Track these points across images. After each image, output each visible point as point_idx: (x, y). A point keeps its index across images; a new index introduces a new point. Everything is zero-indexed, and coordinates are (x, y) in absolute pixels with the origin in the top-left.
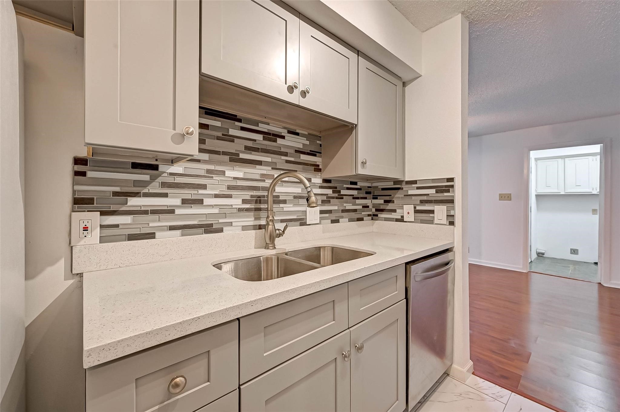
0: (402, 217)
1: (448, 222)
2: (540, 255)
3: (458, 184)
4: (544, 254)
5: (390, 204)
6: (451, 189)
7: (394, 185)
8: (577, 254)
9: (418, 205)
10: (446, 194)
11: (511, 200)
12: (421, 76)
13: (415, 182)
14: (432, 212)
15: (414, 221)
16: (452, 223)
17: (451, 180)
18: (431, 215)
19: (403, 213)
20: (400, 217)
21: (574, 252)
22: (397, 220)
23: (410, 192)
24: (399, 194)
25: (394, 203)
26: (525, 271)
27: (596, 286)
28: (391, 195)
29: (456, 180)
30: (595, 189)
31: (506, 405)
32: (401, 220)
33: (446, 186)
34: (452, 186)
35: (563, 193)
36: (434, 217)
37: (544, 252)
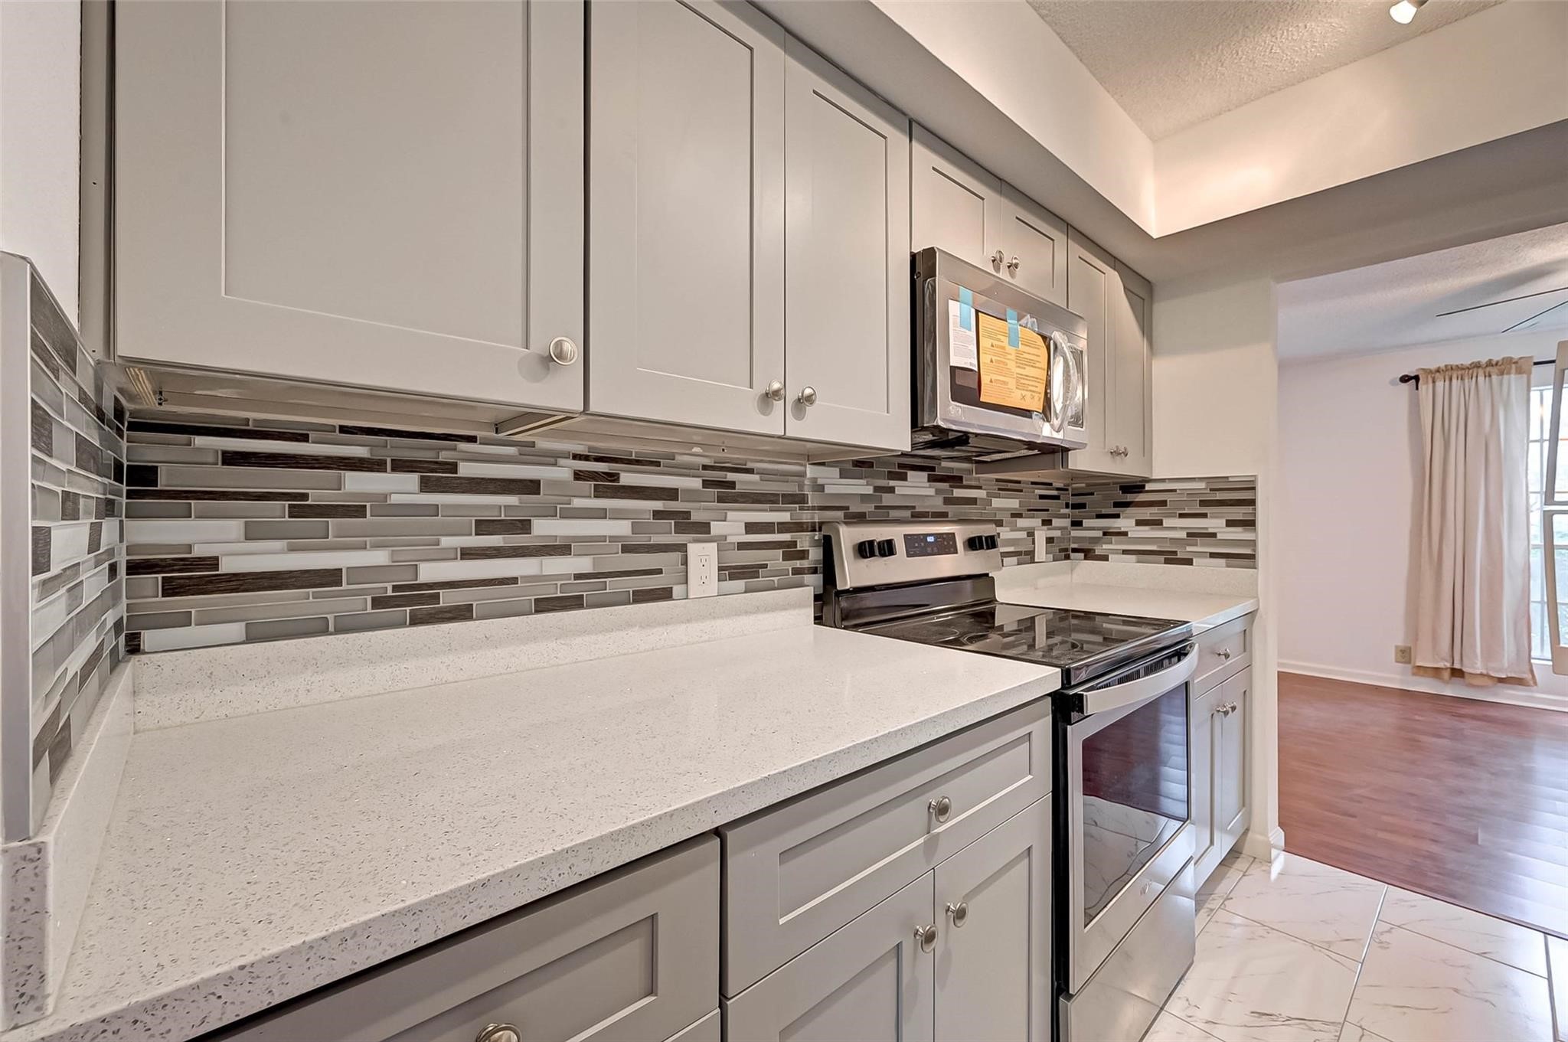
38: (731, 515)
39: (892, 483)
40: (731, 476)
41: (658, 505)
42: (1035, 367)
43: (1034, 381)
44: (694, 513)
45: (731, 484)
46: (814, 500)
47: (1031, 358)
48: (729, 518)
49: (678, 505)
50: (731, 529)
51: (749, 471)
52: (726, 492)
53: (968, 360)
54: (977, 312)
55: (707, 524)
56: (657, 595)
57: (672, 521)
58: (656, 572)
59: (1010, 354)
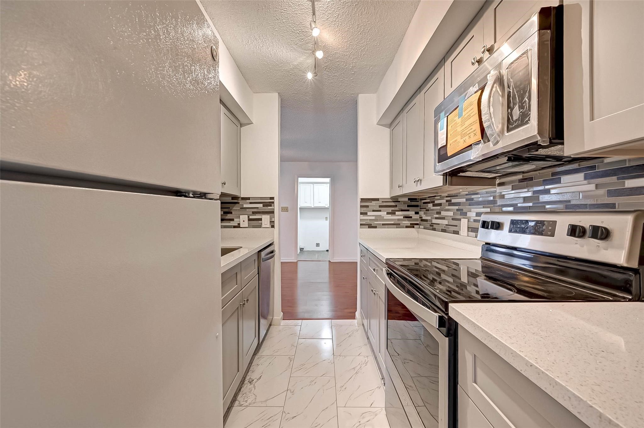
0: (239, 224)
1: (271, 226)
2: (302, 249)
3: (276, 201)
4: (303, 249)
5: (229, 215)
6: (272, 205)
7: (232, 199)
9: (251, 215)
10: (269, 208)
11: (288, 212)
12: (253, 123)
13: (249, 199)
14: (261, 219)
15: (247, 226)
16: (273, 226)
17: (273, 198)
18: (260, 222)
19: (240, 222)
20: (237, 225)
21: (318, 245)
22: (235, 227)
23: (245, 206)
24: (236, 207)
25: (232, 214)
26: (295, 261)
27: (328, 262)
28: (229, 208)
29: (275, 198)
31: (301, 326)
32: (238, 226)
33: (270, 202)
34: (273, 203)
35: (313, 207)
36: (262, 223)
37: (303, 247)
38: (472, 210)
39: (547, 187)
40: (473, 197)
41: (457, 207)
42: (470, 118)
43: (470, 127)
44: (464, 209)
45: (472, 199)
46: (500, 202)
47: (468, 115)
48: (472, 211)
49: (461, 207)
50: (472, 215)
51: (477, 194)
52: (471, 202)
53: (442, 142)
54: (447, 116)
55: (467, 213)
56: (457, 233)
57: (459, 212)
58: (456, 226)
59: (459, 123)
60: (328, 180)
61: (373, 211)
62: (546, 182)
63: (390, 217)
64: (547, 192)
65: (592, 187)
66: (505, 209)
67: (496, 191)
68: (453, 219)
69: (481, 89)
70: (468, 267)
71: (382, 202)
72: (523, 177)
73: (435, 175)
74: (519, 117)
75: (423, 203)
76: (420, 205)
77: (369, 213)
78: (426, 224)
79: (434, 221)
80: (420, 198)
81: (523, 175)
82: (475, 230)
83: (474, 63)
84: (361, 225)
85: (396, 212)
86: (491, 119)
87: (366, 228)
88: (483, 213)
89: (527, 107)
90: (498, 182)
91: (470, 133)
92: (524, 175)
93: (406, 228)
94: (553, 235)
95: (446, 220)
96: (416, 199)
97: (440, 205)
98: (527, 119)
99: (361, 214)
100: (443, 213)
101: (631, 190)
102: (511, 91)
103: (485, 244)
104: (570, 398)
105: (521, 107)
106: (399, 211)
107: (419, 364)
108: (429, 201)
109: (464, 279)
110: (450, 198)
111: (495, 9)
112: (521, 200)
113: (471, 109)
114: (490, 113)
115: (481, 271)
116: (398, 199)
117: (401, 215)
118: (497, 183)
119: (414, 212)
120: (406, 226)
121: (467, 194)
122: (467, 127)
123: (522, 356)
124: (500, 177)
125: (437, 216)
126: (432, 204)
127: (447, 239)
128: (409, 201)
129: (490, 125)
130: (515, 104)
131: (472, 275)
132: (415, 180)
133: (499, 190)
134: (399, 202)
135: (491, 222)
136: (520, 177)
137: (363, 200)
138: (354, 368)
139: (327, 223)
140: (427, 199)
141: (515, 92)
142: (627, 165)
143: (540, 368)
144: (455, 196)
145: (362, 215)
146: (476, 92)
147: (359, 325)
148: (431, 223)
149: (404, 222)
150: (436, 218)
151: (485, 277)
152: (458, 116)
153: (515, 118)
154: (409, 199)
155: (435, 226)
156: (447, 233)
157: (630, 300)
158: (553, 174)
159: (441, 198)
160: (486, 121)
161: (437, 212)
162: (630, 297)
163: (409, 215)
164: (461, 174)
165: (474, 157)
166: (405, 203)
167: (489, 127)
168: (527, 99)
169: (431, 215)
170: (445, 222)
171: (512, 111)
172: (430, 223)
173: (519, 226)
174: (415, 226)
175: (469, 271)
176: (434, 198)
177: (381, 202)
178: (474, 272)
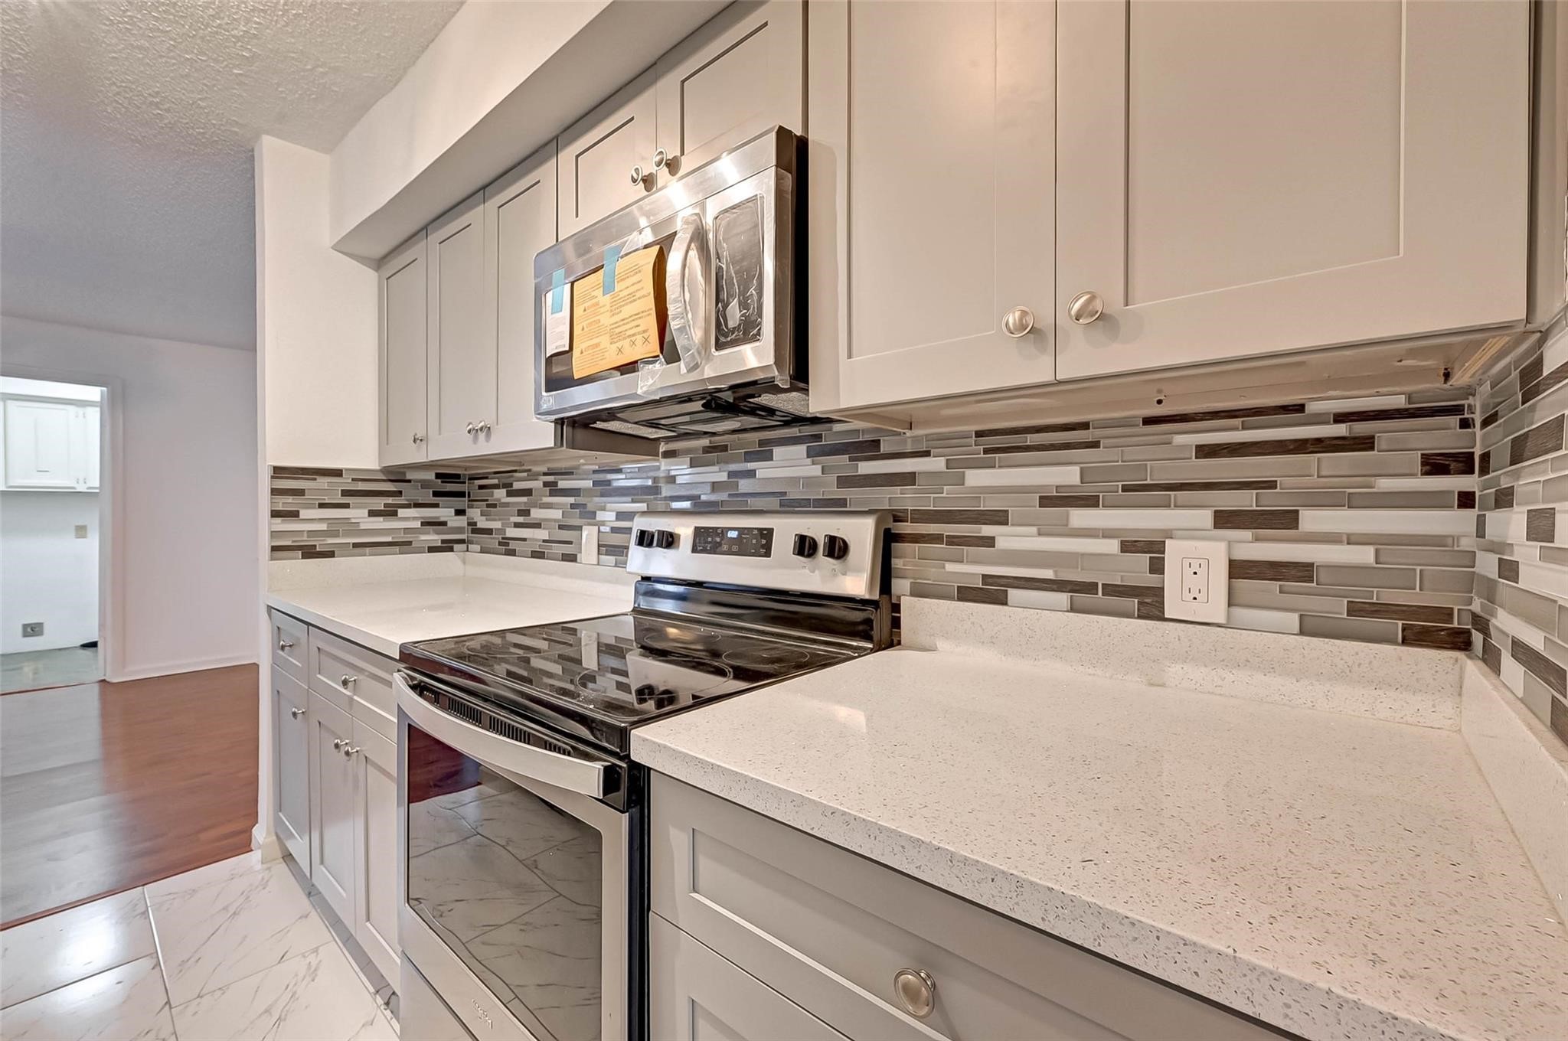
8: (41, 633)
21: (32, 630)
30: (81, 481)
38: (608, 506)
39: (751, 466)
40: (610, 476)
41: (572, 500)
42: (635, 300)
43: (633, 320)
44: (589, 505)
45: (609, 482)
46: (666, 491)
47: (630, 292)
48: (607, 508)
49: (580, 500)
50: (608, 517)
51: (619, 471)
52: (604, 488)
53: (556, 342)
54: (572, 283)
55: (595, 513)
56: (571, 558)
57: (578, 510)
58: (570, 543)
59: (604, 306)
60: (94, 393)
61: (322, 506)
62: (750, 456)
63: (379, 523)
64: (751, 474)
65: (816, 470)
66: (676, 505)
67: (658, 468)
68: (561, 527)
69: (658, 244)
70: (598, 634)
71: (353, 480)
72: (710, 442)
73: (538, 419)
74: (740, 325)
75: (477, 487)
76: (469, 493)
77: (304, 514)
78: (490, 540)
79: (512, 532)
80: (469, 475)
81: (710, 438)
82: (619, 551)
83: (637, 180)
84: (274, 549)
85: (400, 511)
86: (687, 315)
87: (295, 559)
88: (638, 512)
89: (754, 308)
90: (664, 449)
91: (634, 335)
92: (713, 439)
93: (429, 552)
94: (768, 554)
95: (544, 529)
96: (458, 476)
97: (528, 492)
98: (755, 331)
99: (275, 514)
100: (536, 514)
101: (865, 479)
102: (724, 266)
103: (640, 579)
104: (903, 847)
105: (744, 305)
106: (410, 508)
107: (481, 900)
108: (496, 481)
109: (590, 660)
110: (553, 477)
111: (683, 82)
112: (708, 488)
113: (635, 281)
114: (685, 301)
115: (634, 639)
116: (404, 474)
117: (415, 518)
118: (661, 450)
119: (453, 510)
120: (428, 547)
121: (597, 471)
122: (627, 319)
123: (814, 800)
124: (667, 439)
125: (521, 519)
126: (504, 491)
127: (548, 574)
128: (439, 481)
129: (684, 327)
130: (730, 296)
131: (612, 650)
132: (471, 426)
133: (665, 465)
134: (409, 481)
135: (658, 533)
136: (705, 442)
137: (279, 472)
138: (267, 1011)
139: (91, 546)
140: (490, 476)
141: (733, 272)
142: (861, 440)
143: (849, 811)
144: (568, 473)
145: (278, 520)
146: (646, 247)
147: (268, 865)
148: (503, 538)
149: (423, 537)
150: (517, 525)
151: (641, 650)
152: (602, 288)
153: (731, 325)
154: (438, 476)
155: (513, 545)
156: (547, 559)
157: (873, 651)
158: (762, 443)
159: (529, 478)
160: (678, 318)
161: (518, 510)
162: (871, 646)
163: (438, 518)
164: (599, 425)
165: (645, 389)
166: (425, 484)
167: (682, 329)
168: (754, 292)
169: (501, 517)
170: (542, 534)
171: (725, 307)
172: (501, 536)
173: (710, 539)
174: (456, 547)
175: (602, 643)
176: (512, 476)
177: (350, 481)
178: (612, 642)
